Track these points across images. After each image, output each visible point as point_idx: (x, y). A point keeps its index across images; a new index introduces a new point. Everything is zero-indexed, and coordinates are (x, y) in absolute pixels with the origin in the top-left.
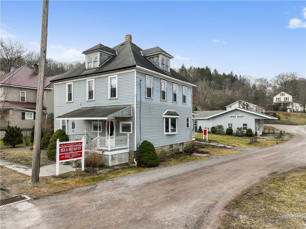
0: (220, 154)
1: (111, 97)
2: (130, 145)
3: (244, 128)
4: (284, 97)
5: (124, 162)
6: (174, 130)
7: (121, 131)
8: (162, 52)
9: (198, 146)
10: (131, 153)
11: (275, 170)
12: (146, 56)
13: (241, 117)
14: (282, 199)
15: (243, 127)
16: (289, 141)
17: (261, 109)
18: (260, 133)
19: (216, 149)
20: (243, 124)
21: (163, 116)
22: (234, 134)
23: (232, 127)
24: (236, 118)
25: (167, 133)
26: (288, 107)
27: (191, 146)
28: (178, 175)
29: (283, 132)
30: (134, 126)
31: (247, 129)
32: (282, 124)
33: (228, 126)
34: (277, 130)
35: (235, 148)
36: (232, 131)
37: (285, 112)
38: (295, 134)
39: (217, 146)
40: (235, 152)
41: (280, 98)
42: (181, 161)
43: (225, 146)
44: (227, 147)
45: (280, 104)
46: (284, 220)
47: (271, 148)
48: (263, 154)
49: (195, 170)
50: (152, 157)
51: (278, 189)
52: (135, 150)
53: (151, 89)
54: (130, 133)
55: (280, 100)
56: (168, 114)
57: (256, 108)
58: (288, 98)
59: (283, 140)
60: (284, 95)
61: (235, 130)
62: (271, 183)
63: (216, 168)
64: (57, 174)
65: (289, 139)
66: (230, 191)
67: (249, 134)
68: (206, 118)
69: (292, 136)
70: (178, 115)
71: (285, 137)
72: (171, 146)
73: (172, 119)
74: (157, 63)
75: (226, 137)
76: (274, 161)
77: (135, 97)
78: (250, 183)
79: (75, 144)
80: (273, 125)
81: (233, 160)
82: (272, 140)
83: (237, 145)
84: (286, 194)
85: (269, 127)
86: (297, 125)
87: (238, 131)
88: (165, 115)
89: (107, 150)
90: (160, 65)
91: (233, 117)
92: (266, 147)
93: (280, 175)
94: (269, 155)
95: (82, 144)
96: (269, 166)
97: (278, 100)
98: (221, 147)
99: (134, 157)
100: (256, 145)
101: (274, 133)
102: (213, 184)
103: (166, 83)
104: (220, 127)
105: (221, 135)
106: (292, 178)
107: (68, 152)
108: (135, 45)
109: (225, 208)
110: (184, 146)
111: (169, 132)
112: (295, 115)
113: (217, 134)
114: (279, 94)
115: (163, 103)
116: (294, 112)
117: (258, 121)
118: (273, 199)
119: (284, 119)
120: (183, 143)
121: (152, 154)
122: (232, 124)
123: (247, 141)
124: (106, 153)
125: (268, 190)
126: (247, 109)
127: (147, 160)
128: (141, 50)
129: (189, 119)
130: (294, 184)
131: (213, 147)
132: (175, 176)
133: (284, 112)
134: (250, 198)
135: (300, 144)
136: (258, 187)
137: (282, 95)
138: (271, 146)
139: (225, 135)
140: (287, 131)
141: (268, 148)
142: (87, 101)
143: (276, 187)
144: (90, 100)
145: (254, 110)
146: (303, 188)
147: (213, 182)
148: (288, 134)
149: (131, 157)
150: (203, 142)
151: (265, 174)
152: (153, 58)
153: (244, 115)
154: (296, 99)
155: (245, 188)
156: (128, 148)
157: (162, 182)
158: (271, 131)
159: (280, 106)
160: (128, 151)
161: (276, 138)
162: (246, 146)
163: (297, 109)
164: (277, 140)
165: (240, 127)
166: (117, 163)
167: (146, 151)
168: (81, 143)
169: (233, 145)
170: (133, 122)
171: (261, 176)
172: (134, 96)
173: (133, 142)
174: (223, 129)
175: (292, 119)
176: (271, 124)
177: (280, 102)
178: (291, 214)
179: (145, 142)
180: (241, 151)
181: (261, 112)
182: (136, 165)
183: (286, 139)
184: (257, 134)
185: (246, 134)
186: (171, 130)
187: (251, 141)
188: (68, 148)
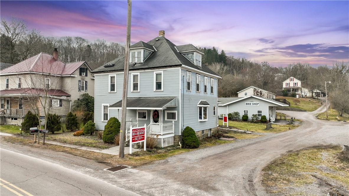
0: (243, 138)
1: (157, 89)
2: (175, 130)
3: (259, 115)
4: (294, 82)
5: (170, 145)
6: (205, 118)
7: (166, 119)
8: (196, 50)
9: (221, 131)
10: (176, 137)
11: (291, 149)
12: (181, 52)
13: (256, 104)
14: (298, 165)
15: (257, 114)
16: (299, 127)
17: (272, 95)
18: (273, 119)
19: (238, 134)
20: (258, 111)
21: (198, 106)
22: (249, 121)
23: (247, 114)
24: (252, 105)
25: (201, 120)
26: (297, 93)
27: (217, 132)
28: (220, 153)
29: (293, 119)
30: (178, 114)
31: (261, 116)
32: (292, 110)
33: (244, 113)
34: (288, 116)
35: (254, 133)
36: (248, 117)
37: (295, 98)
38: (304, 120)
39: (238, 132)
40: (256, 136)
41: (289, 83)
42: (215, 144)
43: (246, 131)
44: (247, 132)
45: (288, 90)
46: (300, 175)
47: (285, 133)
48: (279, 138)
49: (231, 150)
50: (194, 141)
51: (294, 160)
52: (180, 135)
53: (190, 83)
54: (175, 120)
55: (289, 86)
56: (202, 103)
57: (268, 95)
58: (297, 83)
59: (295, 126)
60: (293, 81)
61: (250, 116)
62: (289, 157)
63: (246, 148)
64: (131, 153)
65: (299, 125)
66: (262, 162)
67: (264, 120)
68: (223, 105)
69: (301, 122)
70: (208, 104)
71: (296, 123)
72: (203, 131)
73: (204, 107)
74: (191, 59)
75: (243, 124)
76: (289, 143)
77: (180, 91)
78: (274, 157)
79: (141, 129)
80: (284, 111)
81: (256, 143)
82: (284, 126)
83: (255, 131)
84: (299, 163)
85: (280, 113)
86: (305, 111)
87: (253, 117)
88: (199, 104)
89: (160, 135)
90: (195, 61)
91: (249, 104)
92: (281, 132)
93: (294, 152)
94: (284, 138)
95: (144, 130)
96: (286, 146)
97: (288, 85)
98: (241, 133)
99: (179, 141)
100: (271, 131)
101: (285, 120)
102: (249, 158)
103: (200, 77)
104: (237, 114)
105: (237, 121)
106: (304, 154)
107: (137, 135)
108: (168, 41)
109: (263, 170)
110: (212, 132)
111: (202, 119)
112: (304, 101)
113: (233, 120)
114: (289, 79)
115: (198, 94)
116: (303, 97)
117: (271, 108)
118: (292, 166)
119: (293, 105)
120: (210, 129)
121: (194, 138)
122: (247, 111)
123: (262, 127)
124: (159, 137)
125: (287, 161)
126: (260, 96)
127: (191, 143)
128: (175, 45)
129: (216, 107)
130: (305, 158)
131: (235, 132)
132: (218, 154)
133: (293, 98)
134: (277, 165)
135: (308, 130)
136: (281, 159)
137: (292, 80)
138: (284, 131)
139: (241, 121)
140: (297, 118)
141: (283, 133)
142: (132, 92)
143: (293, 159)
144: (135, 91)
145: (266, 96)
146: (311, 159)
147: (248, 157)
148: (298, 120)
149: (176, 140)
150: (224, 128)
151: (284, 151)
152: (188, 54)
153: (259, 103)
154: (305, 84)
155: (272, 160)
156: (174, 133)
157: (212, 158)
158: (283, 118)
159: (289, 91)
160: (173, 135)
161: (288, 124)
162: (263, 132)
163: (306, 94)
164: (289, 126)
165: (255, 114)
166: (167, 145)
167: (190, 135)
168: (144, 128)
169: (251, 130)
170: (178, 111)
171: (281, 153)
172: (179, 89)
173: (178, 128)
174: (239, 116)
175: (301, 105)
176: (281, 110)
177: (289, 87)
178: (303, 172)
179: (188, 128)
180: (260, 135)
181: (271, 98)
182: (181, 147)
183: (296, 125)
184: (271, 121)
185: (261, 120)
186: (204, 117)
187: (267, 127)
188: (137, 132)
